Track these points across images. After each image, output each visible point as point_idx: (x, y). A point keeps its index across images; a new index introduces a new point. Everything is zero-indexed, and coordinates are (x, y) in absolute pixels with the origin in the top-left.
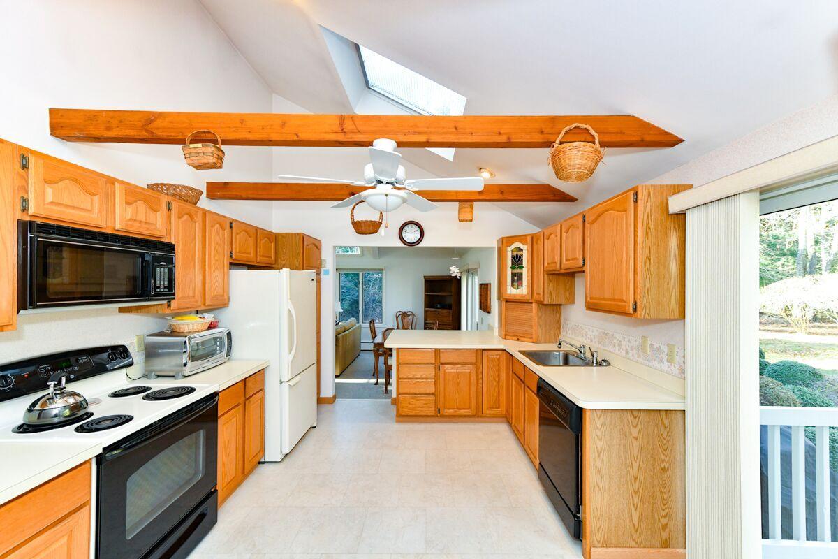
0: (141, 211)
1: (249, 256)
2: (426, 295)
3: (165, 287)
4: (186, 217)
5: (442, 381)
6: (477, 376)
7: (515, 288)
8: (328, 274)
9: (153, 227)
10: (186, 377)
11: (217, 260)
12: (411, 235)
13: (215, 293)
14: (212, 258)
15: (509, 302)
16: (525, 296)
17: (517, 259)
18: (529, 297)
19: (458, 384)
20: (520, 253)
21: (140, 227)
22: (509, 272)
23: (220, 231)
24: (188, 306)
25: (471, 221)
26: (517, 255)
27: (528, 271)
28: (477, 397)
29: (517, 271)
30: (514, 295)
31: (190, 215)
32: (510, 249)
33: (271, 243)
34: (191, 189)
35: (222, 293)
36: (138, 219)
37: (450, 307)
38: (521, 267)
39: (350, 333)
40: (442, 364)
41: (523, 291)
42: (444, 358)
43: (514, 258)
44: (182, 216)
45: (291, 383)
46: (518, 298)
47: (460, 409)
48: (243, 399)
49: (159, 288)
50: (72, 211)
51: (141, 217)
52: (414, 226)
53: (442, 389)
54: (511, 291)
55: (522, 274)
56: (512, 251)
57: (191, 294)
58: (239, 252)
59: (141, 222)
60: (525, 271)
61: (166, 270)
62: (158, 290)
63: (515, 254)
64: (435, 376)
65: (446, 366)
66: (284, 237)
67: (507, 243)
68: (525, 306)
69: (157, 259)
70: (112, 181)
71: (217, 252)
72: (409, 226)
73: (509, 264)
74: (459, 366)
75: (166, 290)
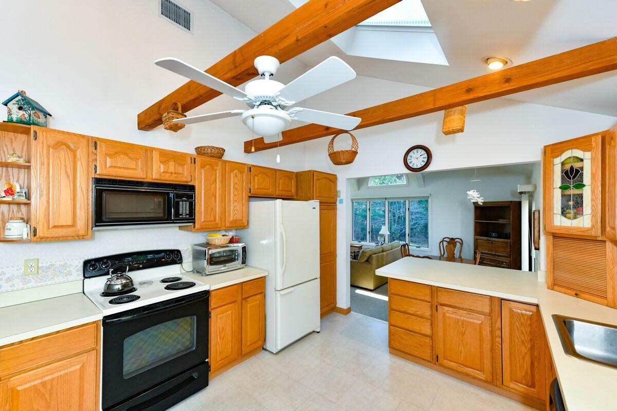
0: (172, 166)
1: (268, 191)
2: (476, 223)
3: (187, 215)
4: (208, 167)
5: (440, 325)
6: (491, 332)
7: (569, 218)
8: (342, 203)
9: (180, 176)
10: (207, 275)
11: (235, 195)
12: (417, 159)
13: (234, 219)
14: (232, 194)
15: (557, 237)
16: (588, 230)
17: (572, 175)
18: (597, 232)
19: (463, 334)
20: (577, 165)
21: (169, 176)
22: (557, 194)
23: (239, 175)
24: (210, 227)
25: (461, 130)
26: (572, 168)
27: (593, 192)
28: (492, 358)
29: (573, 191)
30: (565, 228)
31: (211, 166)
32: (558, 161)
33: (291, 180)
34: (213, 148)
35: (241, 219)
36: (169, 171)
37: (507, 237)
38: (580, 185)
39: (386, 254)
40: (441, 305)
41: (585, 222)
42: (443, 299)
43: (566, 173)
44: (205, 166)
45: (282, 292)
46: (575, 232)
47: (468, 367)
48: (239, 298)
49: (182, 215)
50: (123, 170)
51: (171, 169)
52: (420, 150)
53: (441, 334)
54: (560, 222)
55: (581, 196)
56: (563, 164)
57: (212, 219)
58: (258, 188)
59: (171, 173)
60: (587, 192)
61: (188, 203)
62: (181, 216)
63: (568, 167)
64: (432, 316)
65: (446, 309)
66: (301, 175)
67: (552, 153)
68: (590, 246)
69: (179, 196)
70: (152, 149)
71: (236, 189)
72: (415, 151)
73: (557, 181)
74: (465, 312)
75: (187, 216)
